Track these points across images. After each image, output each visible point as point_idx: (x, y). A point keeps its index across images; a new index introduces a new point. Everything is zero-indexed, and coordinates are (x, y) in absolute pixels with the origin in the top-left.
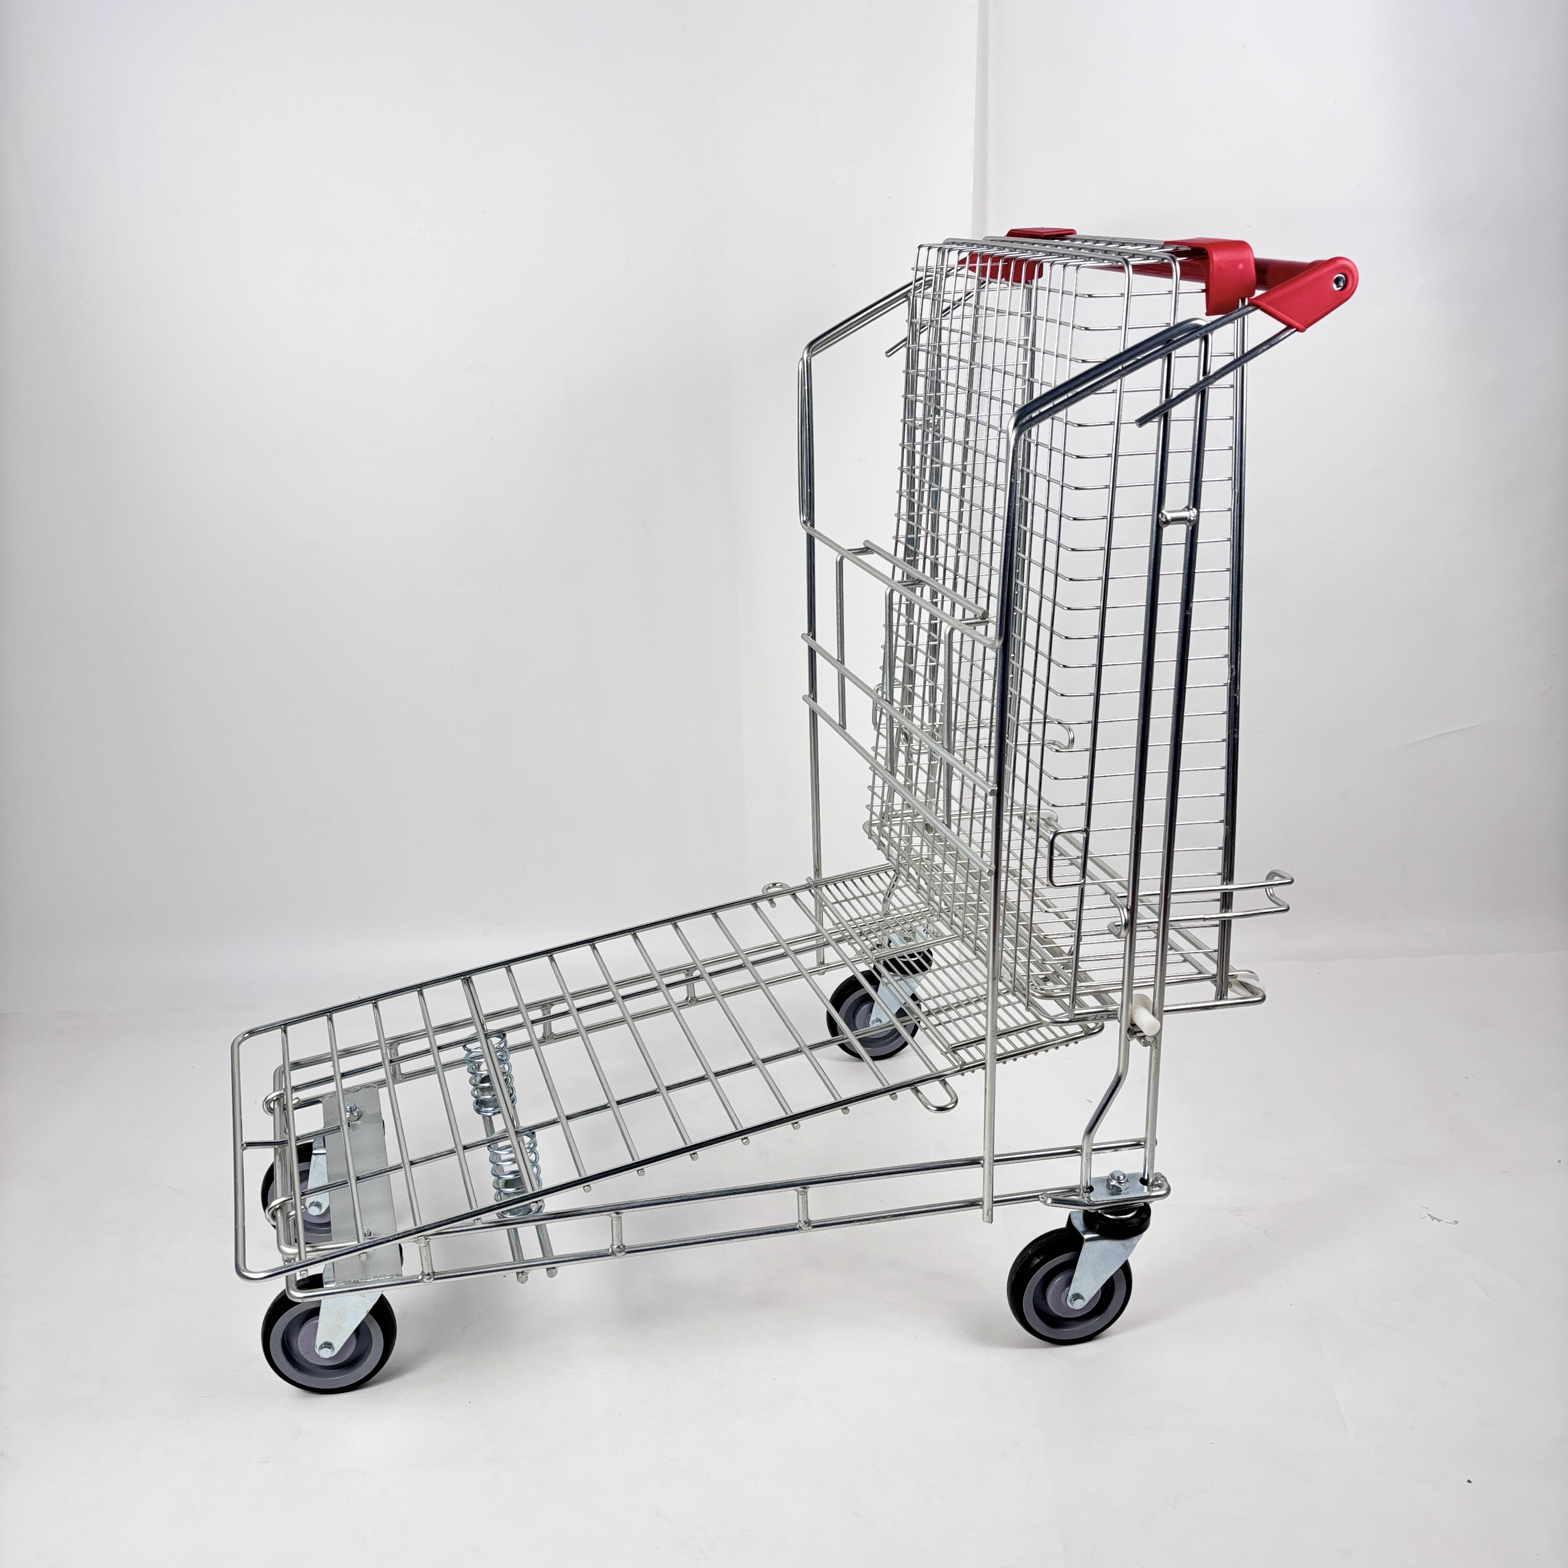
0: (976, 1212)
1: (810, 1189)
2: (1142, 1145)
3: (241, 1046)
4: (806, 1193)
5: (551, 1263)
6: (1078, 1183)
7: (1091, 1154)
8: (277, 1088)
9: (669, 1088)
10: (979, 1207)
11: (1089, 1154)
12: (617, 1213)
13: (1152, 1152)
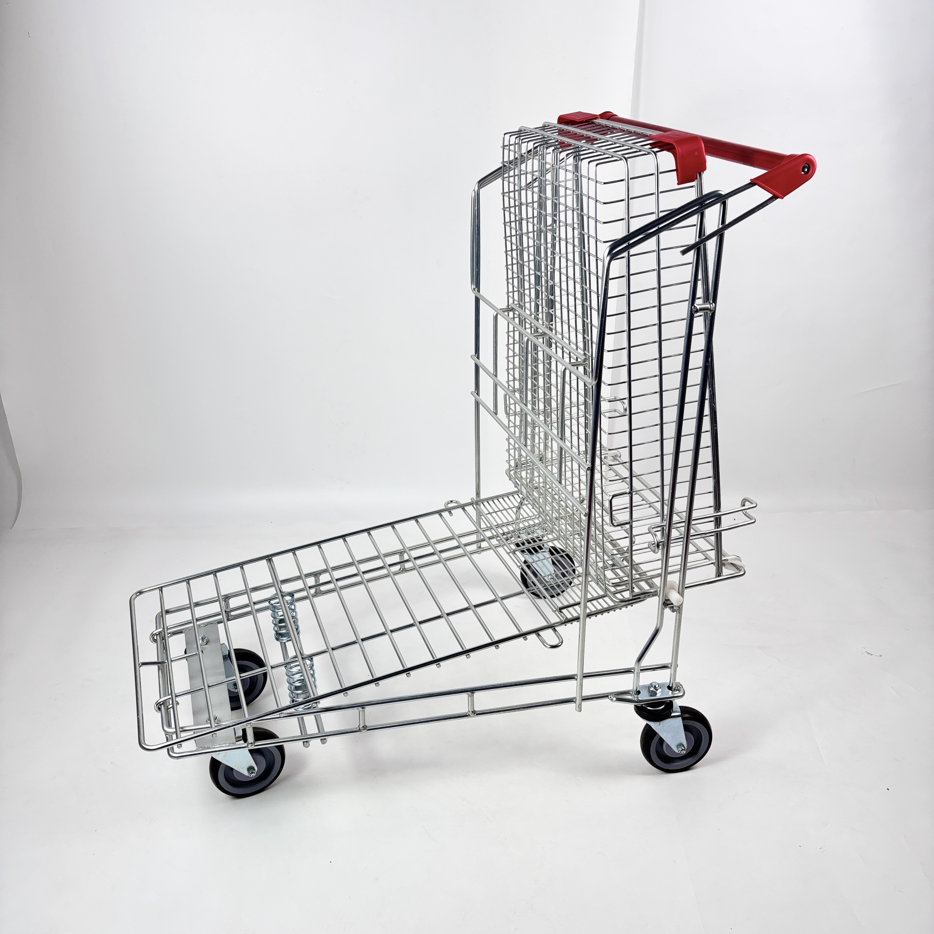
0: (572, 706)
1: (475, 693)
2: (669, 667)
3: (135, 600)
4: (473, 695)
5: (323, 737)
6: (631, 688)
7: (639, 673)
8: (158, 627)
9: (392, 631)
10: (573, 702)
11: (638, 673)
12: (363, 708)
13: (675, 671)
